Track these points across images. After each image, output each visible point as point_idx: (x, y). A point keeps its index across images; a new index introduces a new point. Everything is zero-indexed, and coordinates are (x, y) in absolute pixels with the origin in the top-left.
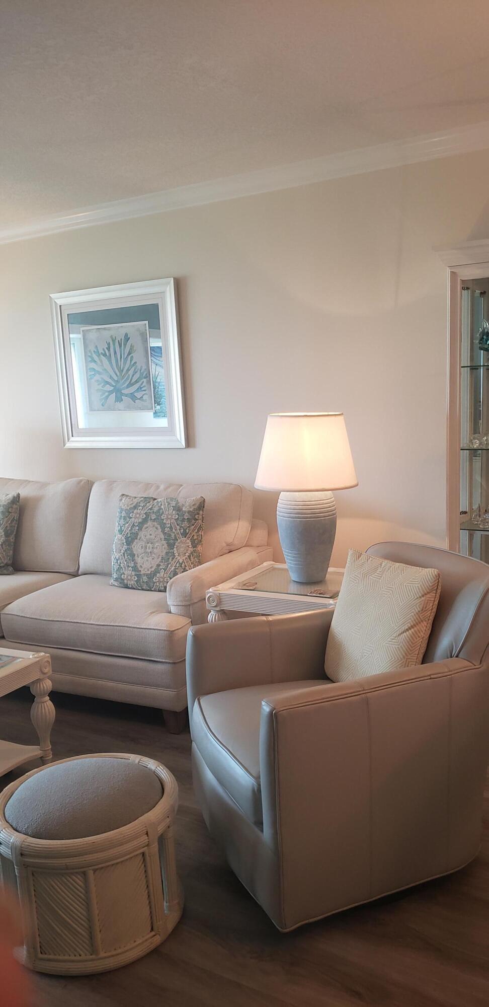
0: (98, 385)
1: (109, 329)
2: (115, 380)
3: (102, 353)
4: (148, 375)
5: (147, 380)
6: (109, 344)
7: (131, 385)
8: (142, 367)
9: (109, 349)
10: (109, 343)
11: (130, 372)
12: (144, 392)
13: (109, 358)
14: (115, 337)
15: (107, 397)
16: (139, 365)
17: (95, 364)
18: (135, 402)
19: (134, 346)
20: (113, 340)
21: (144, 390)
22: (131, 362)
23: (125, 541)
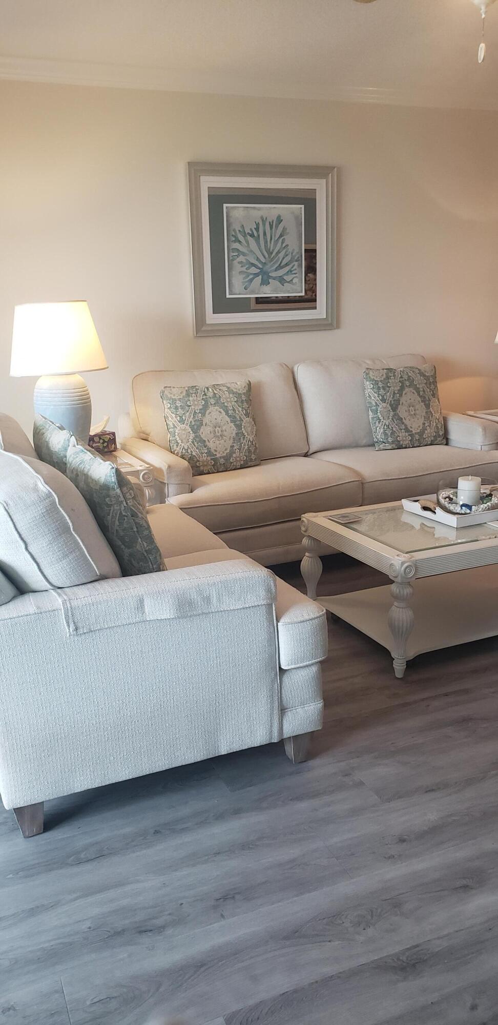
0: (242, 267)
1: (259, 209)
2: (262, 262)
3: (248, 233)
4: (300, 258)
5: (298, 263)
6: (258, 225)
7: (280, 267)
8: (294, 250)
9: (257, 229)
10: (258, 223)
11: (280, 255)
12: (295, 275)
13: (257, 239)
14: (266, 218)
15: (251, 280)
16: (290, 249)
17: (238, 244)
18: (283, 285)
19: (286, 229)
20: (263, 220)
21: (295, 274)
22: (282, 245)
23: (390, 408)
